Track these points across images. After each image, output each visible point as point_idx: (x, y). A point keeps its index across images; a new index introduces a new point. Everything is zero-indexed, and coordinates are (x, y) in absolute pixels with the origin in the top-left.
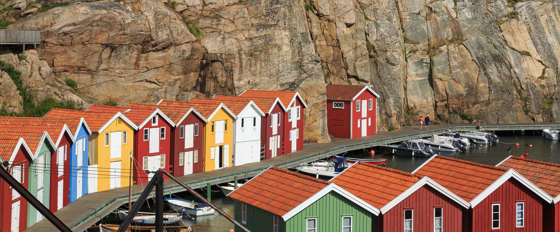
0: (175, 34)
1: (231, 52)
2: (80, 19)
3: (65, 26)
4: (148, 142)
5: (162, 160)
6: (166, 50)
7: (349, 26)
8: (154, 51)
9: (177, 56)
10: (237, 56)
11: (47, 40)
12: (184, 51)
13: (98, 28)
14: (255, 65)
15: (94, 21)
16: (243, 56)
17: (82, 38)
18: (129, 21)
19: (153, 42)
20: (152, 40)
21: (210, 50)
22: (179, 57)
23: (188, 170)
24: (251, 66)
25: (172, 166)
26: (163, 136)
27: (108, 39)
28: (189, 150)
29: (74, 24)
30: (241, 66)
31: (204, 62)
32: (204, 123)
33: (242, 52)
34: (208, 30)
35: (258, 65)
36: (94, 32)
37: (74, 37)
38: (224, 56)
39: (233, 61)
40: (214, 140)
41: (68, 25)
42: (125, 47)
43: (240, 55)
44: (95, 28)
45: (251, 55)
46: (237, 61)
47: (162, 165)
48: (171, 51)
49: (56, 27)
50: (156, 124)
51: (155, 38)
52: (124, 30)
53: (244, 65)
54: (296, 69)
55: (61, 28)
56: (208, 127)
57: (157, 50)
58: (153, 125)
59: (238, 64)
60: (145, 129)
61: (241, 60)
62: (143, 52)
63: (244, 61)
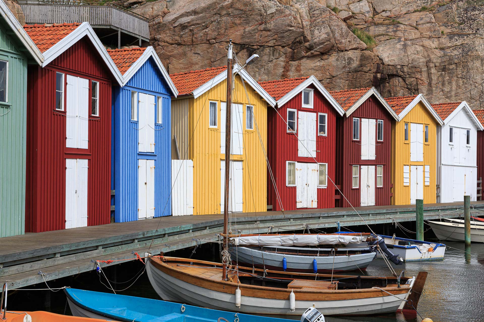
0: (337, 35)
1: (415, 63)
2: (203, 5)
3: (182, 16)
4: (296, 135)
5: (321, 173)
6: (326, 57)
8: (308, 57)
9: (341, 66)
10: (425, 69)
11: (158, 37)
12: (350, 59)
13: (229, 19)
14: (450, 83)
15: (222, 8)
16: (433, 71)
17: (206, 34)
18: (273, 10)
19: (307, 44)
20: (306, 40)
21: (386, 60)
22: (344, 67)
23: (368, 198)
24: (443, 85)
25: (338, 187)
26: (322, 129)
27: (243, 37)
28: (368, 163)
29: (195, 12)
30: (430, 84)
31: (379, 75)
32: (392, 121)
33: (432, 65)
34: (382, 38)
35: (454, 83)
36: (223, 24)
37: (195, 31)
38: (406, 69)
39: (418, 76)
40: (409, 154)
41: (187, 14)
42: (267, 50)
43: (429, 68)
44: (224, 18)
45: (444, 69)
46: (424, 76)
47: (321, 182)
48: (332, 59)
49: (169, 18)
50: (311, 106)
51: (309, 38)
52: (266, 23)
53: (434, 82)
55: (177, 19)
56: (399, 129)
57: (313, 57)
58: (304, 106)
59: (426, 81)
60: (289, 110)
61: (429, 75)
62: (293, 58)
63: (434, 78)
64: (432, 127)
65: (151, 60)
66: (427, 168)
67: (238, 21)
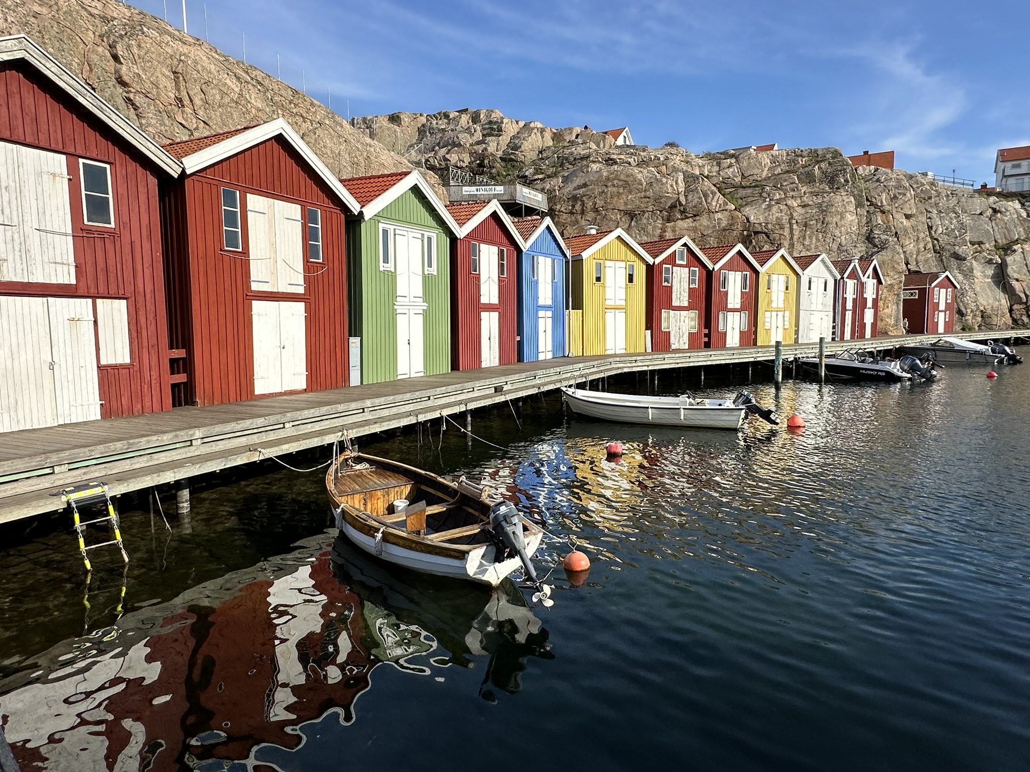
0: (708, 198)
1: (779, 221)
2: (592, 178)
3: (575, 189)
4: (671, 287)
5: (692, 318)
6: (698, 218)
7: (908, 217)
8: (682, 219)
9: (711, 226)
10: (787, 225)
11: (555, 208)
12: (720, 219)
13: (615, 189)
14: (810, 237)
15: (608, 179)
16: (795, 227)
17: (595, 203)
18: (652, 179)
19: (682, 208)
20: (681, 205)
21: (752, 219)
22: (714, 227)
23: (733, 339)
24: (804, 238)
25: (707, 331)
26: (694, 282)
27: (626, 204)
28: (734, 310)
29: (585, 185)
30: (792, 239)
31: (745, 233)
32: (757, 273)
33: (794, 221)
34: (749, 199)
35: (814, 237)
36: (609, 194)
37: (585, 201)
38: (770, 226)
39: (781, 232)
40: (770, 302)
41: (578, 186)
42: (646, 215)
43: (791, 224)
44: (610, 189)
45: (805, 225)
46: (786, 232)
47: (692, 327)
48: (704, 220)
49: (564, 190)
50: (684, 262)
51: (683, 202)
53: (795, 237)
54: (864, 242)
55: (571, 191)
56: (763, 281)
57: (686, 218)
58: (678, 262)
59: (788, 237)
60: (664, 266)
61: (791, 229)
62: (669, 221)
63: (796, 234)
64: (793, 277)
65: (548, 228)
66: (787, 313)
67: (621, 190)
